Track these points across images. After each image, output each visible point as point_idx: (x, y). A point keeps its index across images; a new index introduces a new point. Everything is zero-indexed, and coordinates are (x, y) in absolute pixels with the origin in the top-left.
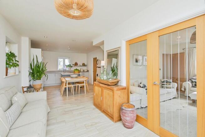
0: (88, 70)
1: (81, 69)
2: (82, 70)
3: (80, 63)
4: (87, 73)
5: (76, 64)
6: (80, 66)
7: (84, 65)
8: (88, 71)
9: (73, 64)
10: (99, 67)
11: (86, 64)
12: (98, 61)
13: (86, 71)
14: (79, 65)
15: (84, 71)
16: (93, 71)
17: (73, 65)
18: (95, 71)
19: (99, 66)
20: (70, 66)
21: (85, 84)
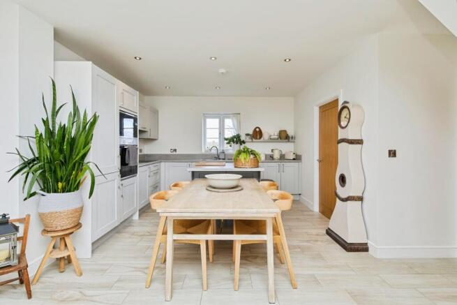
0: (299, 153)
1: (272, 150)
2: (277, 156)
3: (270, 130)
4: (295, 164)
5: (257, 134)
6: (271, 140)
7: (284, 136)
8: (297, 158)
9: (247, 135)
10: (351, 142)
11: (290, 133)
12: (345, 112)
13: (292, 157)
14: (265, 136)
15: (282, 157)
16: (320, 161)
17: (248, 138)
18: (328, 161)
19: (351, 137)
20: (237, 140)
21: (268, 238)
